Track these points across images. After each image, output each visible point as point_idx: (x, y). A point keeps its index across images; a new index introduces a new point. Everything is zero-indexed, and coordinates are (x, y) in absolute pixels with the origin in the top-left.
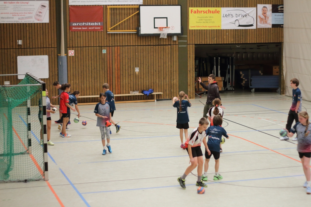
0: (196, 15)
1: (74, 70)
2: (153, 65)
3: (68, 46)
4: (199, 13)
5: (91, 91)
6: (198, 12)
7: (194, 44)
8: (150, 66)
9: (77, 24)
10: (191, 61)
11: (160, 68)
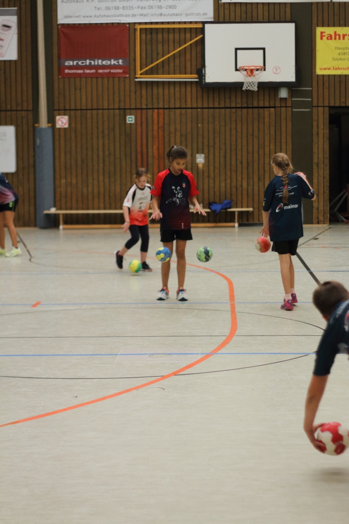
0: (333, 43)
1: (68, 156)
2: (236, 150)
3: (56, 107)
4: (339, 39)
5: (102, 201)
6: (337, 37)
7: (328, 105)
8: (228, 151)
9: (75, 63)
10: (321, 143)
11: (250, 155)
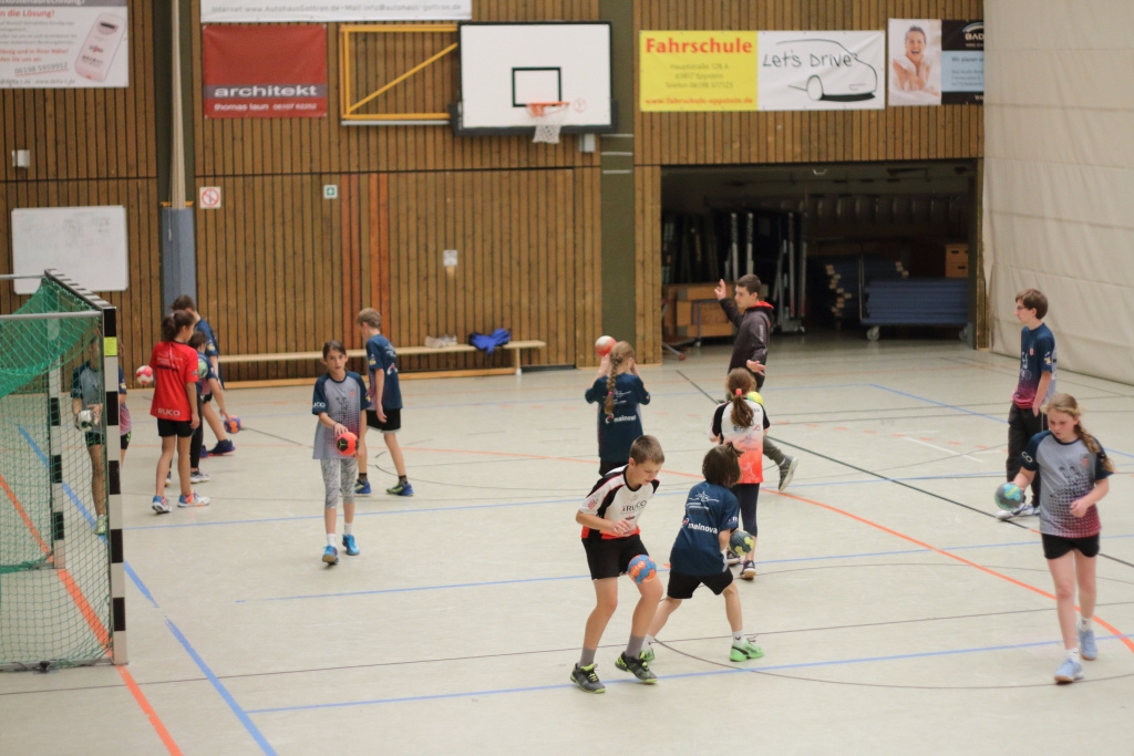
0: (667, 58)
1: (221, 260)
2: (510, 241)
3: (199, 172)
4: (677, 51)
5: (281, 336)
6: (674, 48)
7: (658, 163)
8: (497, 243)
9: (233, 92)
10: (648, 228)
11: (534, 250)
